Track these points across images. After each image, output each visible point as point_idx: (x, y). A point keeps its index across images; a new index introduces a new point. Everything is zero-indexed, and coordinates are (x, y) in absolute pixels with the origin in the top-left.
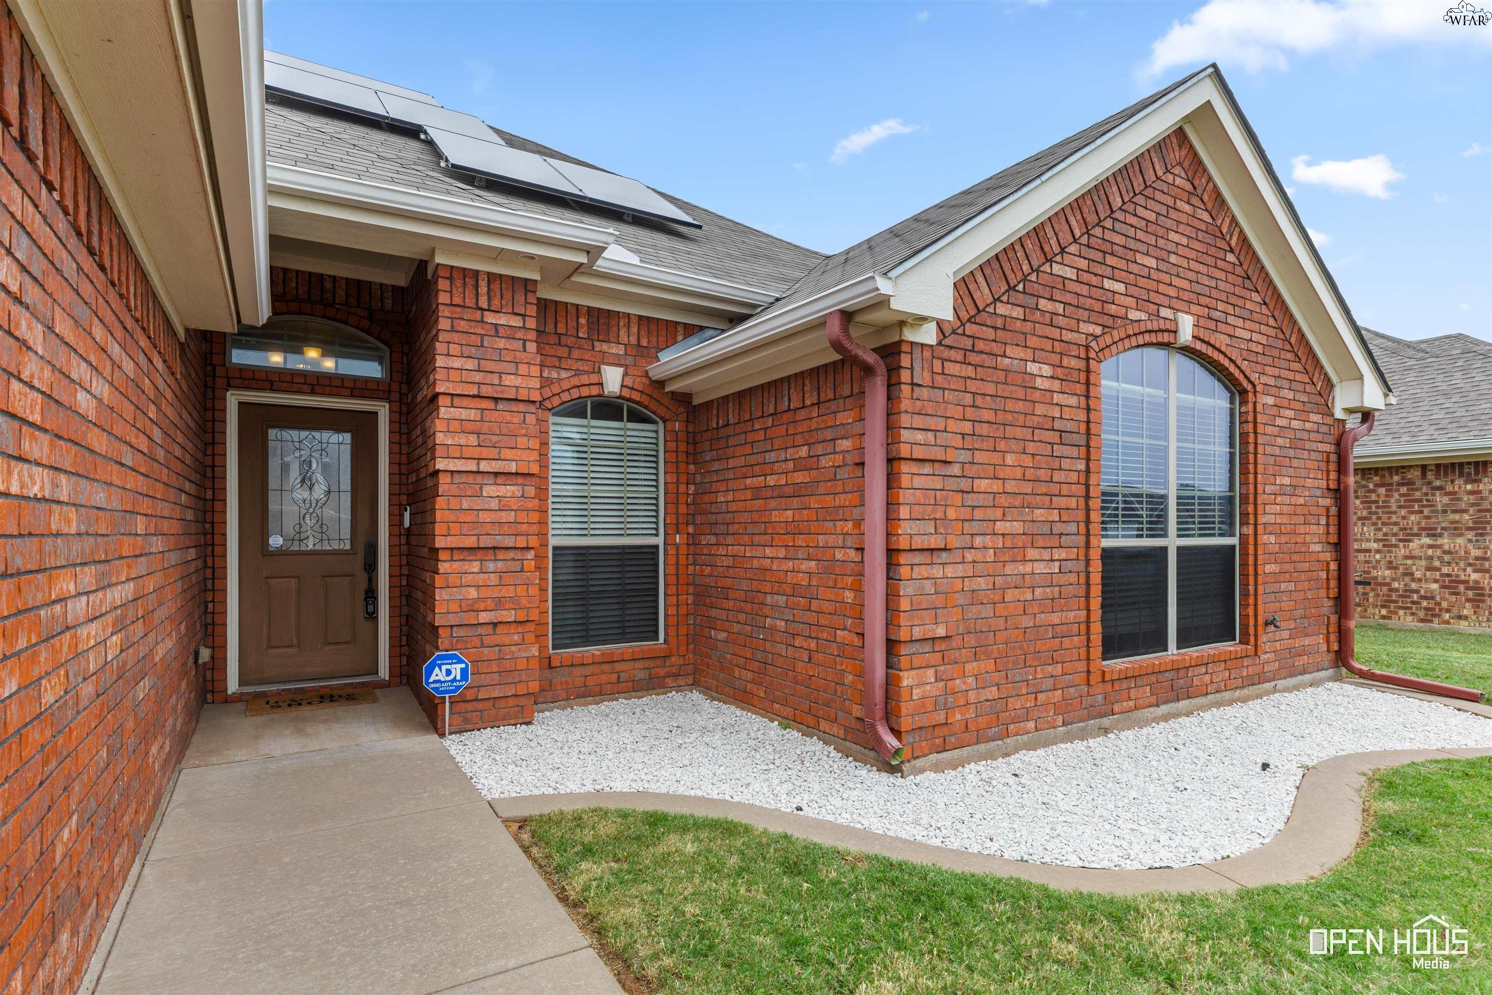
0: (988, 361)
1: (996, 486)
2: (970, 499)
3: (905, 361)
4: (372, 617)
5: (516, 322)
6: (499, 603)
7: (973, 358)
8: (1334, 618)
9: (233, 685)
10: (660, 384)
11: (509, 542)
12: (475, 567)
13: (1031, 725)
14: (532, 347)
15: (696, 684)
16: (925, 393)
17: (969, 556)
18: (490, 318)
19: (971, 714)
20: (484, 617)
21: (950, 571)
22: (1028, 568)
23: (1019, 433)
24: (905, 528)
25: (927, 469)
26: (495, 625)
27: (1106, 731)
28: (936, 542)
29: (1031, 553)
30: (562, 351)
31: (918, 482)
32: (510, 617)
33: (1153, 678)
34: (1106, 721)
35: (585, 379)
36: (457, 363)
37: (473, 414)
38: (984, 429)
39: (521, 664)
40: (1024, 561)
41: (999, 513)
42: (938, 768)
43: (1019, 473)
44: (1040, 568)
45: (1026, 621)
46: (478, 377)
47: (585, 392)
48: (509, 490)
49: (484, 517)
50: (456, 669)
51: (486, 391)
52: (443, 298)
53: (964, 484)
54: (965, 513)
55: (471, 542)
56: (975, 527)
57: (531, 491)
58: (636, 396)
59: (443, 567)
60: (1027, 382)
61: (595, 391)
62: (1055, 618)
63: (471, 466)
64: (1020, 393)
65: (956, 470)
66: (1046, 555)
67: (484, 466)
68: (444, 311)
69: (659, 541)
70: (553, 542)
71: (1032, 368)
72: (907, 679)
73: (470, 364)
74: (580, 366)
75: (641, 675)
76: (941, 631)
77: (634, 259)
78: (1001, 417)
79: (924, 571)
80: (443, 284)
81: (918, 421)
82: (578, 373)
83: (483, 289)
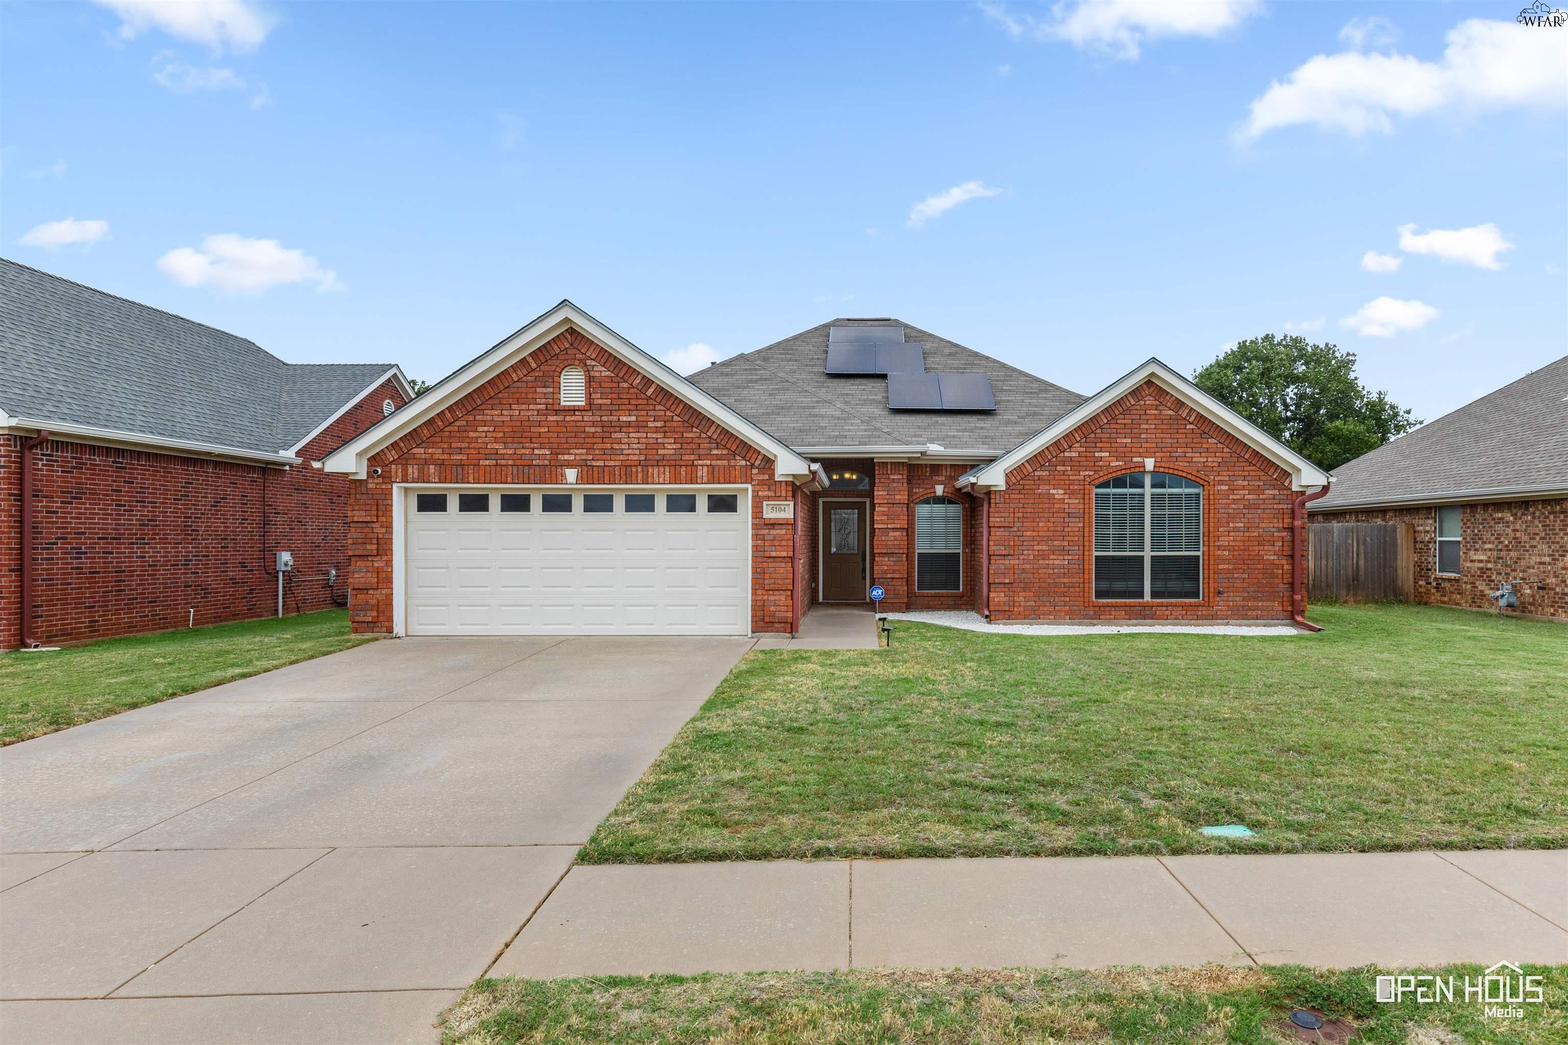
0: (1031, 492)
1: (1035, 534)
2: (1021, 539)
3: (992, 496)
4: (864, 578)
5: (900, 477)
6: (894, 571)
7: (1023, 492)
8: (1287, 594)
9: (821, 600)
10: (960, 489)
11: (897, 551)
12: (886, 559)
13: (1052, 617)
14: (905, 485)
15: (973, 609)
16: (1001, 506)
17: (1021, 557)
18: (892, 477)
19: (1022, 609)
20: (889, 576)
21: (1012, 562)
22: (1051, 562)
23: (1046, 515)
24: (992, 548)
25: (1002, 529)
26: (893, 578)
27: (1094, 625)
28: (1006, 552)
29: (1052, 557)
30: (921, 482)
31: (998, 534)
32: (897, 576)
33: (1127, 608)
34: (1095, 621)
35: (929, 491)
36: (881, 493)
37: (886, 509)
38: (1029, 515)
39: (901, 592)
40: (1049, 559)
41: (1036, 543)
42: (1005, 624)
43: (1046, 529)
44: (1056, 562)
45: (1049, 581)
46: (887, 497)
47: (929, 496)
48: (897, 534)
49: (889, 543)
50: (880, 592)
51: (890, 501)
52: (877, 472)
53: (1019, 534)
54: (1020, 543)
55: (885, 551)
56: (1024, 548)
57: (905, 534)
58: (949, 495)
59: (877, 559)
60: (1051, 497)
61: (933, 495)
62: (1066, 580)
63: (885, 526)
64: (1047, 501)
65: (1015, 529)
66: (1061, 557)
67: (889, 526)
68: (877, 477)
69: (960, 551)
70: (917, 551)
71: (1051, 491)
72: (992, 595)
73: (885, 493)
74: (927, 486)
75: (951, 603)
76: (1007, 581)
77: (942, 449)
78: (1036, 510)
79: (1001, 562)
80: (877, 468)
81: (996, 515)
82: (926, 489)
83: (889, 467)
